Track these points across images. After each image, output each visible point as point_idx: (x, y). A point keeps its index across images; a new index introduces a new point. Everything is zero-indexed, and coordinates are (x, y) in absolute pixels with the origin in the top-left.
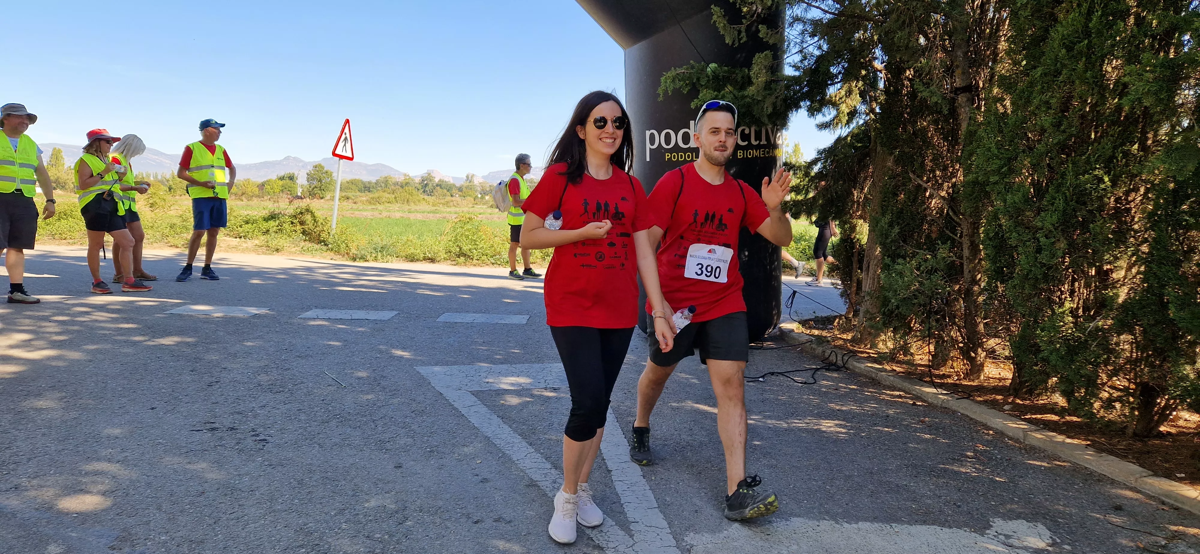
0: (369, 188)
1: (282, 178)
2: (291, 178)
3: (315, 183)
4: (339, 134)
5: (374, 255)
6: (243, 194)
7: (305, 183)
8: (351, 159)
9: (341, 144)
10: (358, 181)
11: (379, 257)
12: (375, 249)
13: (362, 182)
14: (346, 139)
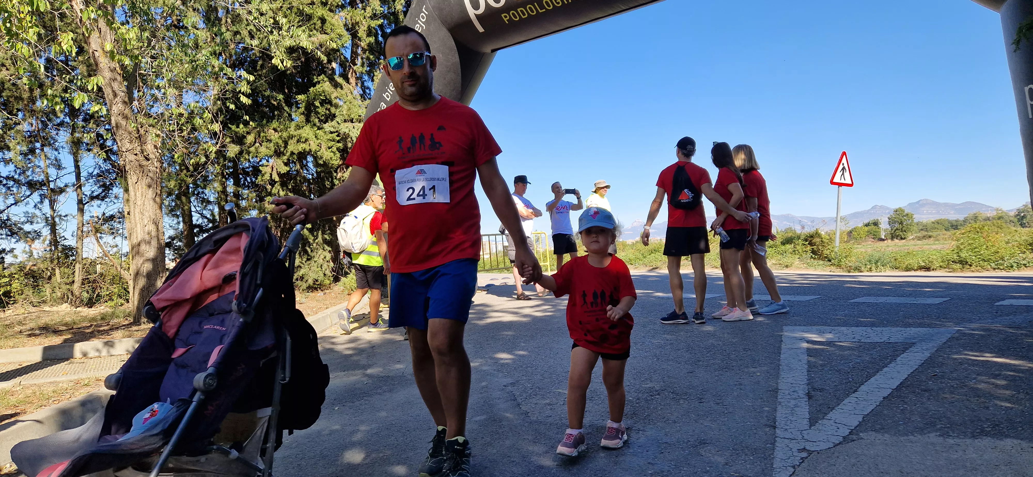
1: (867, 225)
2: (876, 224)
3: (897, 225)
4: (836, 166)
5: (869, 267)
7: (888, 227)
8: (851, 185)
9: (839, 174)
11: (873, 268)
14: (844, 168)
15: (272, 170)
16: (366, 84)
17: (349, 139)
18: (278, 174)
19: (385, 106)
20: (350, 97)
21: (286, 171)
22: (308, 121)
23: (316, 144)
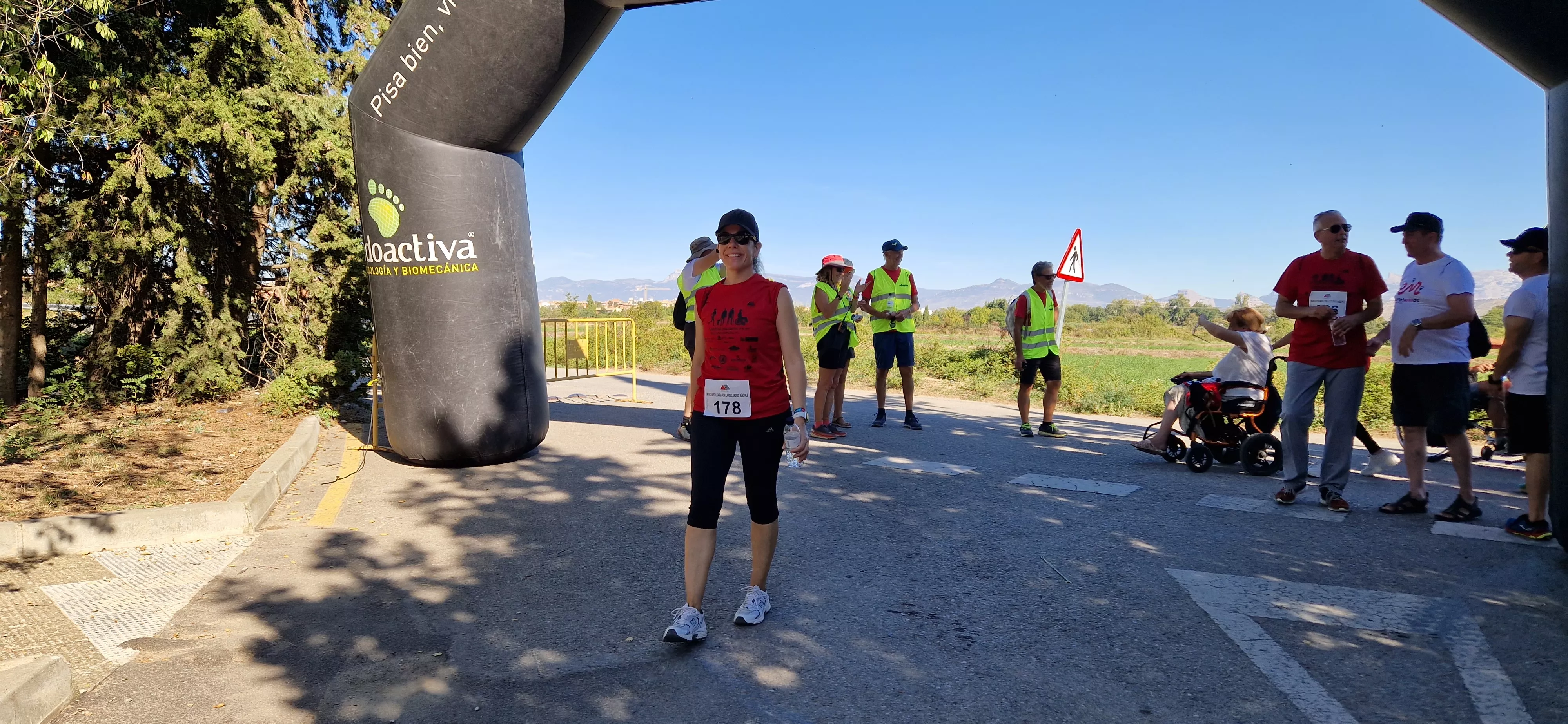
0: (1097, 316)
1: (990, 306)
2: (1001, 306)
4: (1066, 249)
5: (1105, 406)
6: (946, 325)
8: (1080, 280)
9: (1069, 262)
10: (1083, 307)
11: (1112, 409)
12: (1106, 398)
13: (1089, 309)
14: (1075, 255)
15: (137, 170)
16: (323, 19)
17: (293, 124)
18: (148, 178)
19: (404, 80)
20: (296, 43)
21: (165, 175)
22: (214, 81)
23: (237, 129)
